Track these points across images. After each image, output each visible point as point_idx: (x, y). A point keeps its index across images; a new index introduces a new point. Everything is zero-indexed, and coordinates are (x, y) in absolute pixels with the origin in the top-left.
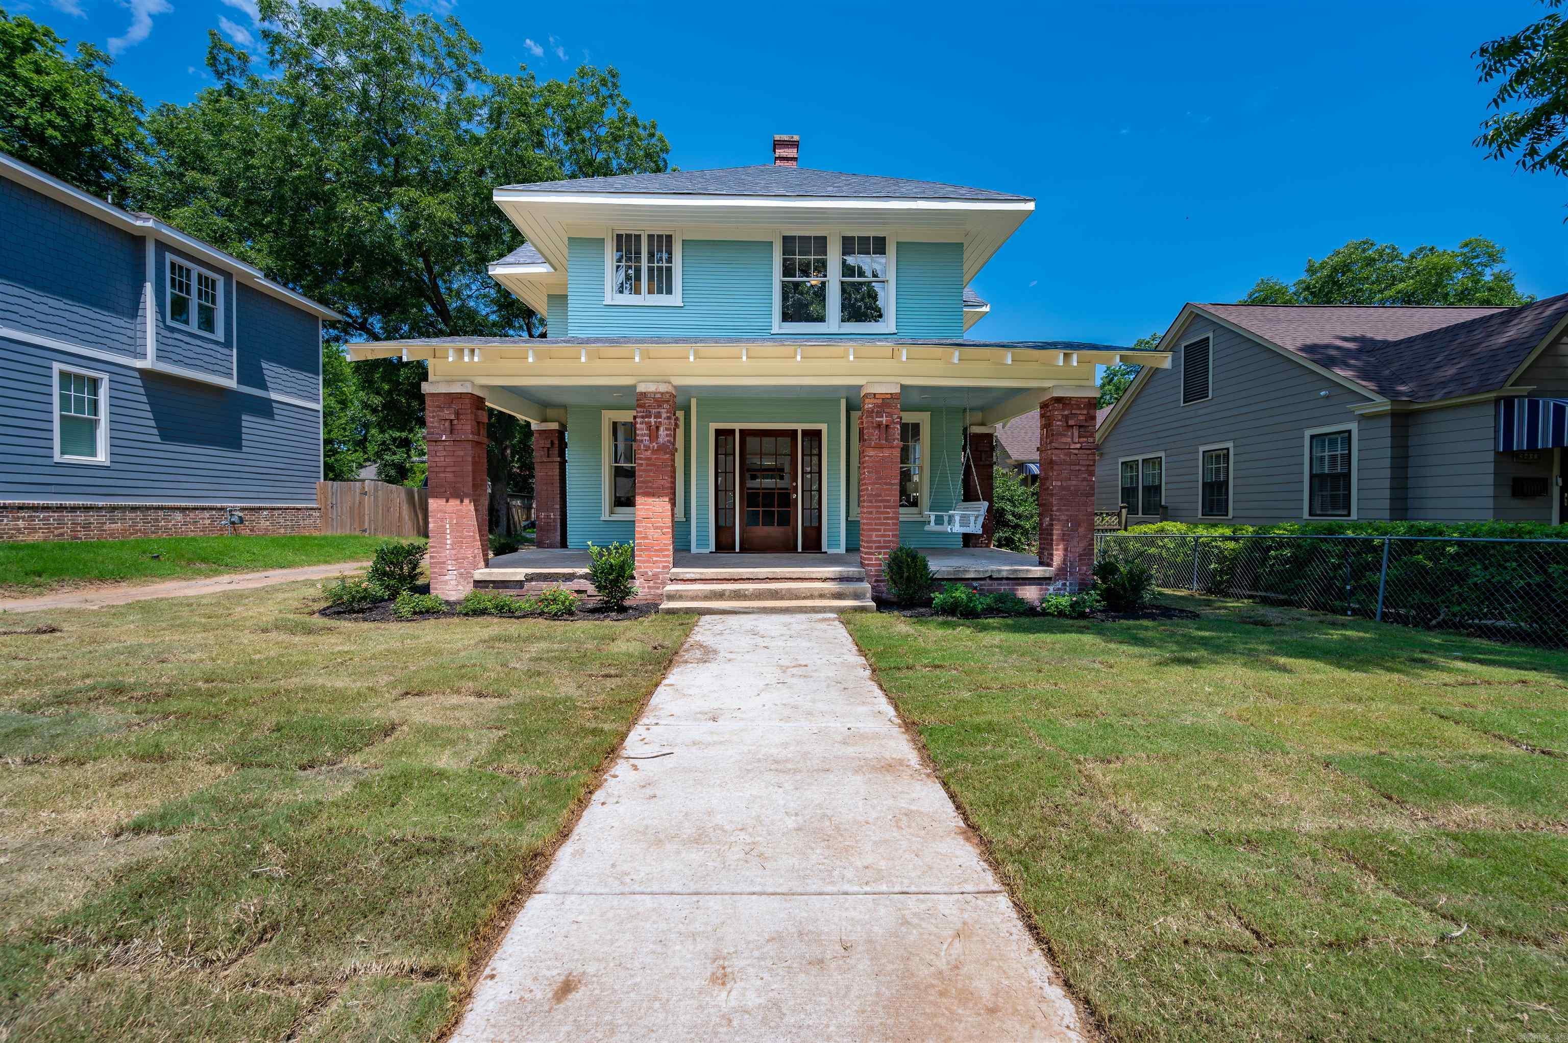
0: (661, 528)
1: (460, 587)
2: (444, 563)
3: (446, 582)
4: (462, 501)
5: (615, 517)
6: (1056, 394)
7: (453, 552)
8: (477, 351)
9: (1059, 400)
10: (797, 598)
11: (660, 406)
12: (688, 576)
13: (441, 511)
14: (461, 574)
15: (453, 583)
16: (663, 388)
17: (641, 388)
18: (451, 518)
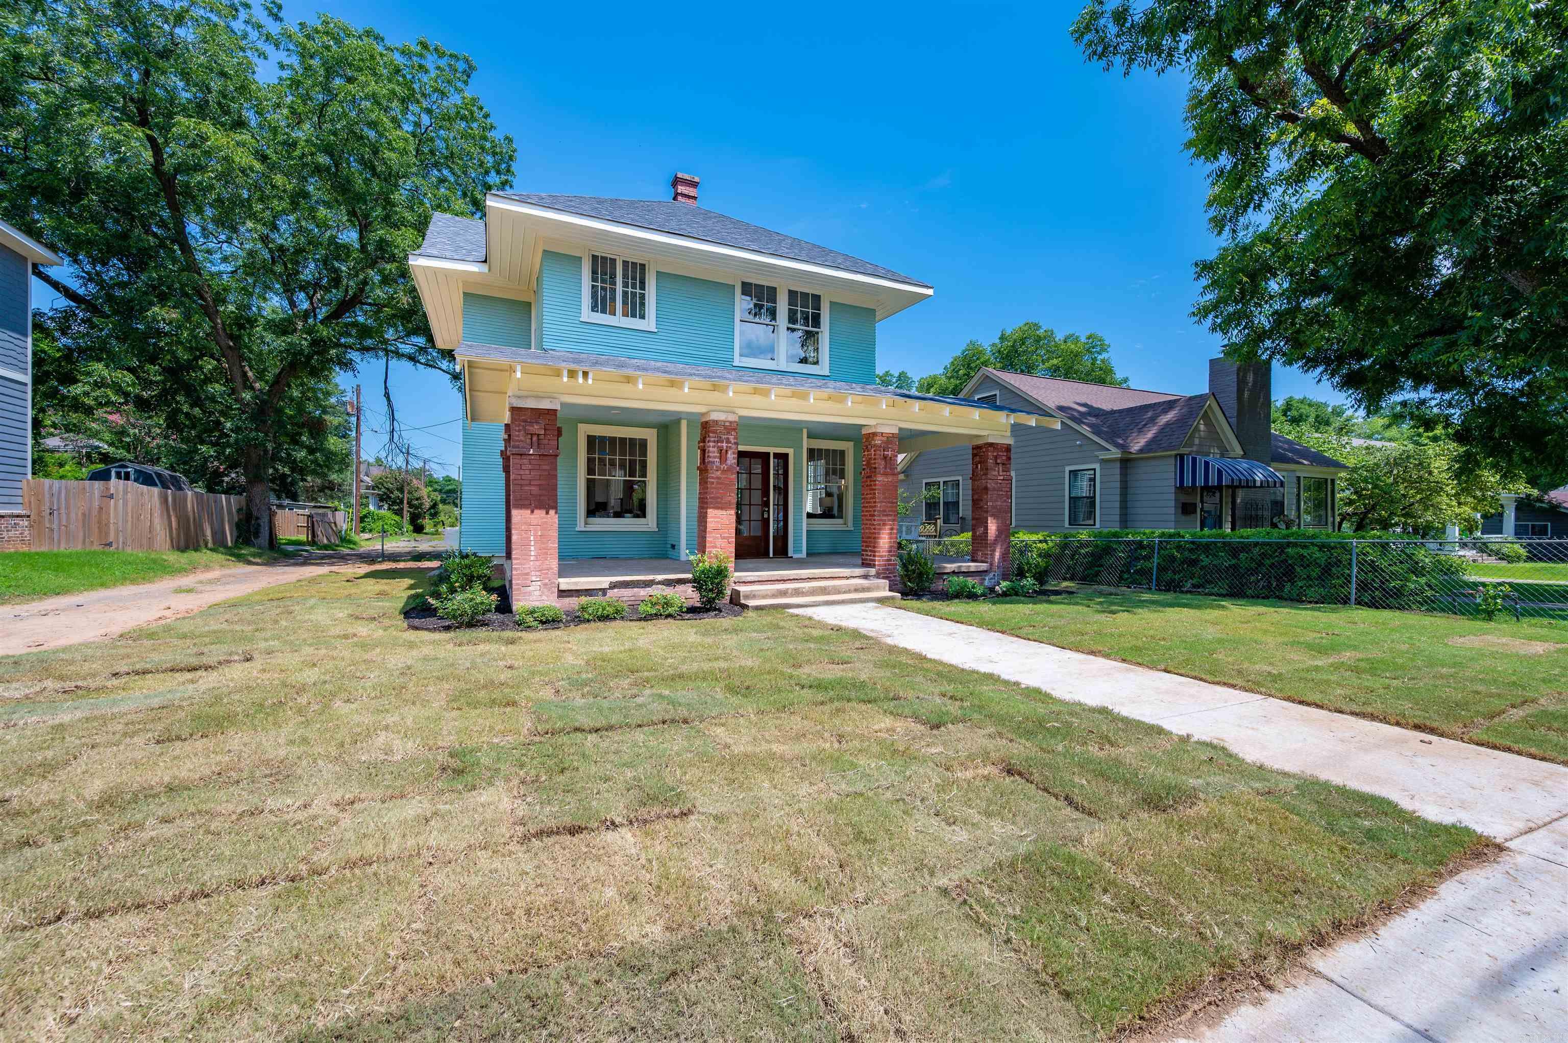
0: (728, 538)
1: (544, 598)
2: (527, 574)
3: (530, 593)
4: (547, 513)
5: (589, 528)
6: (991, 440)
7: (538, 563)
8: (591, 375)
9: (991, 445)
10: (839, 593)
11: (728, 433)
12: (749, 579)
13: (525, 523)
14: (546, 585)
15: (537, 593)
16: (732, 418)
17: (714, 416)
18: (535, 530)
